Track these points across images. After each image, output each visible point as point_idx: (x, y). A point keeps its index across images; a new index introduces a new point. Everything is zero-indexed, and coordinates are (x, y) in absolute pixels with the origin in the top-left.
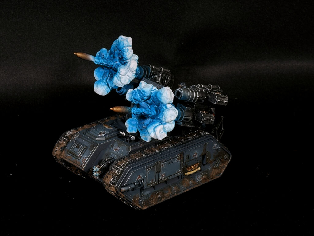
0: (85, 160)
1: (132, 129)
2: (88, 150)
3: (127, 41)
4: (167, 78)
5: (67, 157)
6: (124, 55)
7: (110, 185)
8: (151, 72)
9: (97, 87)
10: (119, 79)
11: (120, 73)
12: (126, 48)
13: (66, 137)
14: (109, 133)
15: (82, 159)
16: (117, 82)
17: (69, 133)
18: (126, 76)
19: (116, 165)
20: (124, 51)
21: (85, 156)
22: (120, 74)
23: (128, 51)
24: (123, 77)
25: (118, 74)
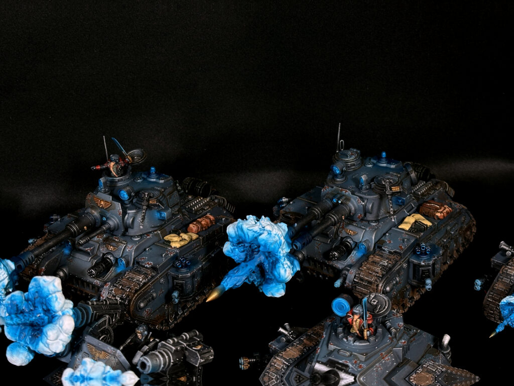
3: (54, 286)
4: (116, 314)
6: (51, 306)
8: (93, 314)
9: (12, 355)
10: (47, 345)
11: (49, 338)
12: (54, 295)
16: (43, 349)
20: (49, 300)
22: (47, 339)
23: (57, 299)
24: (52, 344)
25: (44, 339)
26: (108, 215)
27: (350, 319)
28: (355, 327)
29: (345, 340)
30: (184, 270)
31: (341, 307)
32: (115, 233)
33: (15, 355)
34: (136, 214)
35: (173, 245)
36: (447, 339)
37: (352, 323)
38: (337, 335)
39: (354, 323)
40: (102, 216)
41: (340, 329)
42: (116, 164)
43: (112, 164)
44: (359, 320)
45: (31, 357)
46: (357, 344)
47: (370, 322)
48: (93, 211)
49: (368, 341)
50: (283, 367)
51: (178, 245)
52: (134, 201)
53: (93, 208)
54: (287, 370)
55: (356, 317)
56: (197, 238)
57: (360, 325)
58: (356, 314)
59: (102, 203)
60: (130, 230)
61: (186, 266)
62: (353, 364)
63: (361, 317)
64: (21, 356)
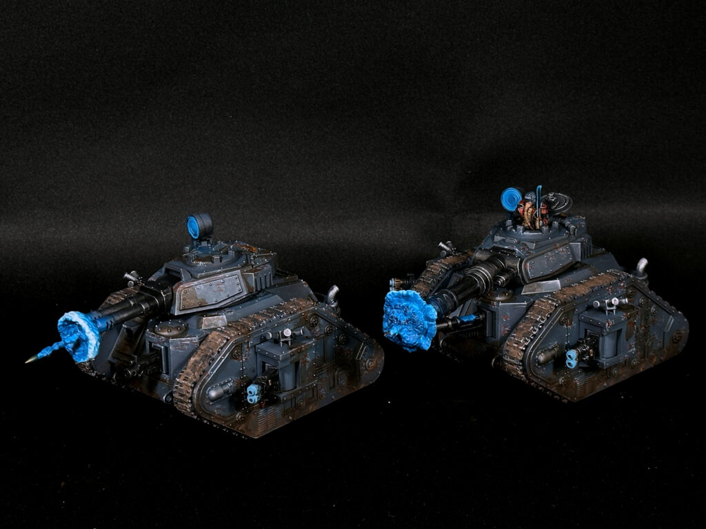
27: (520, 210)
28: (526, 217)
29: (514, 230)
31: (512, 199)
36: (643, 263)
37: (524, 214)
38: (505, 228)
39: (526, 213)
41: (509, 222)
44: (531, 209)
46: (527, 233)
47: (544, 212)
49: (540, 230)
50: (441, 271)
54: (446, 274)
55: (528, 205)
57: (532, 215)
58: (528, 201)
62: (520, 250)
63: (534, 206)
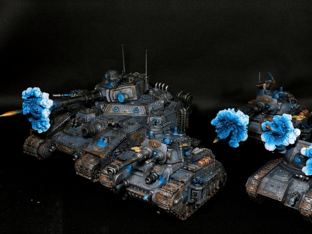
0: (281, 195)
1: (310, 173)
2: (280, 188)
5: (264, 193)
6: (288, 125)
7: (307, 210)
10: (288, 141)
12: (289, 121)
13: (256, 180)
14: (288, 176)
15: (277, 194)
17: (257, 177)
18: (293, 139)
19: (306, 197)
20: (287, 123)
21: (280, 192)
22: (288, 138)
24: (291, 140)
25: (287, 138)
26: (270, 104)
30: (305, 129)
32: (271, 113)
33: (271, 146)
34: (282, 104)
35: (298, 119)
40: (266, 105)
42: (266, 84)
43: (265, 84)
45: (276, 148)
48: (262, 103)
51: (300, 119)
52: (280, 99)
53: (261, 101)
56: (306, 118)
59: (267, 99)
60: (278, 112)
61: (307, 128)
64: (273, 146)
